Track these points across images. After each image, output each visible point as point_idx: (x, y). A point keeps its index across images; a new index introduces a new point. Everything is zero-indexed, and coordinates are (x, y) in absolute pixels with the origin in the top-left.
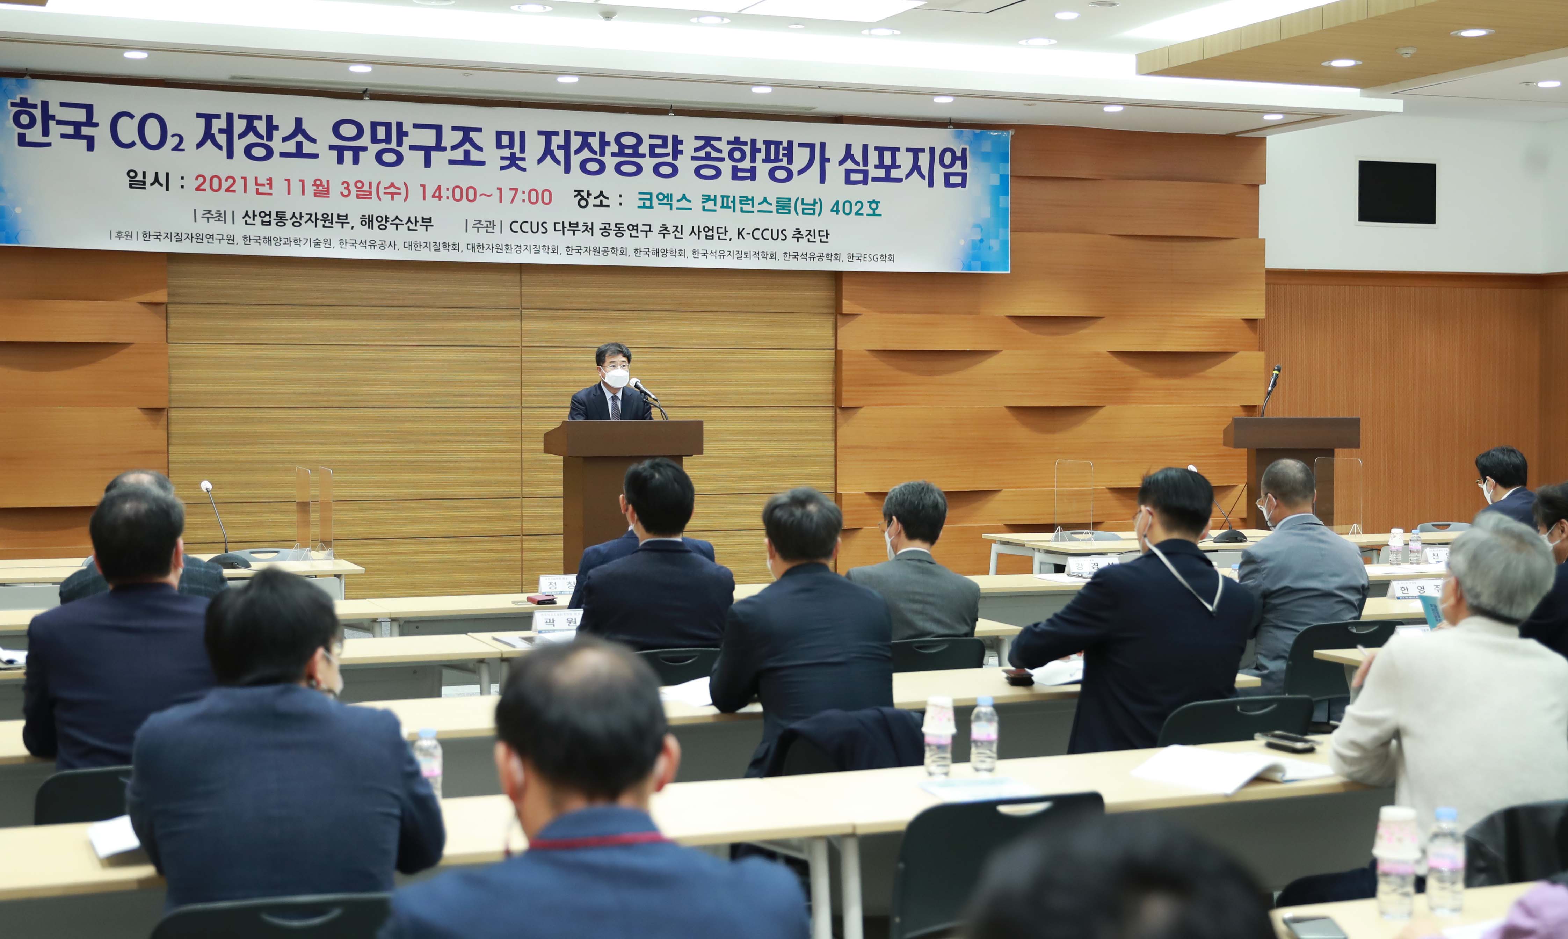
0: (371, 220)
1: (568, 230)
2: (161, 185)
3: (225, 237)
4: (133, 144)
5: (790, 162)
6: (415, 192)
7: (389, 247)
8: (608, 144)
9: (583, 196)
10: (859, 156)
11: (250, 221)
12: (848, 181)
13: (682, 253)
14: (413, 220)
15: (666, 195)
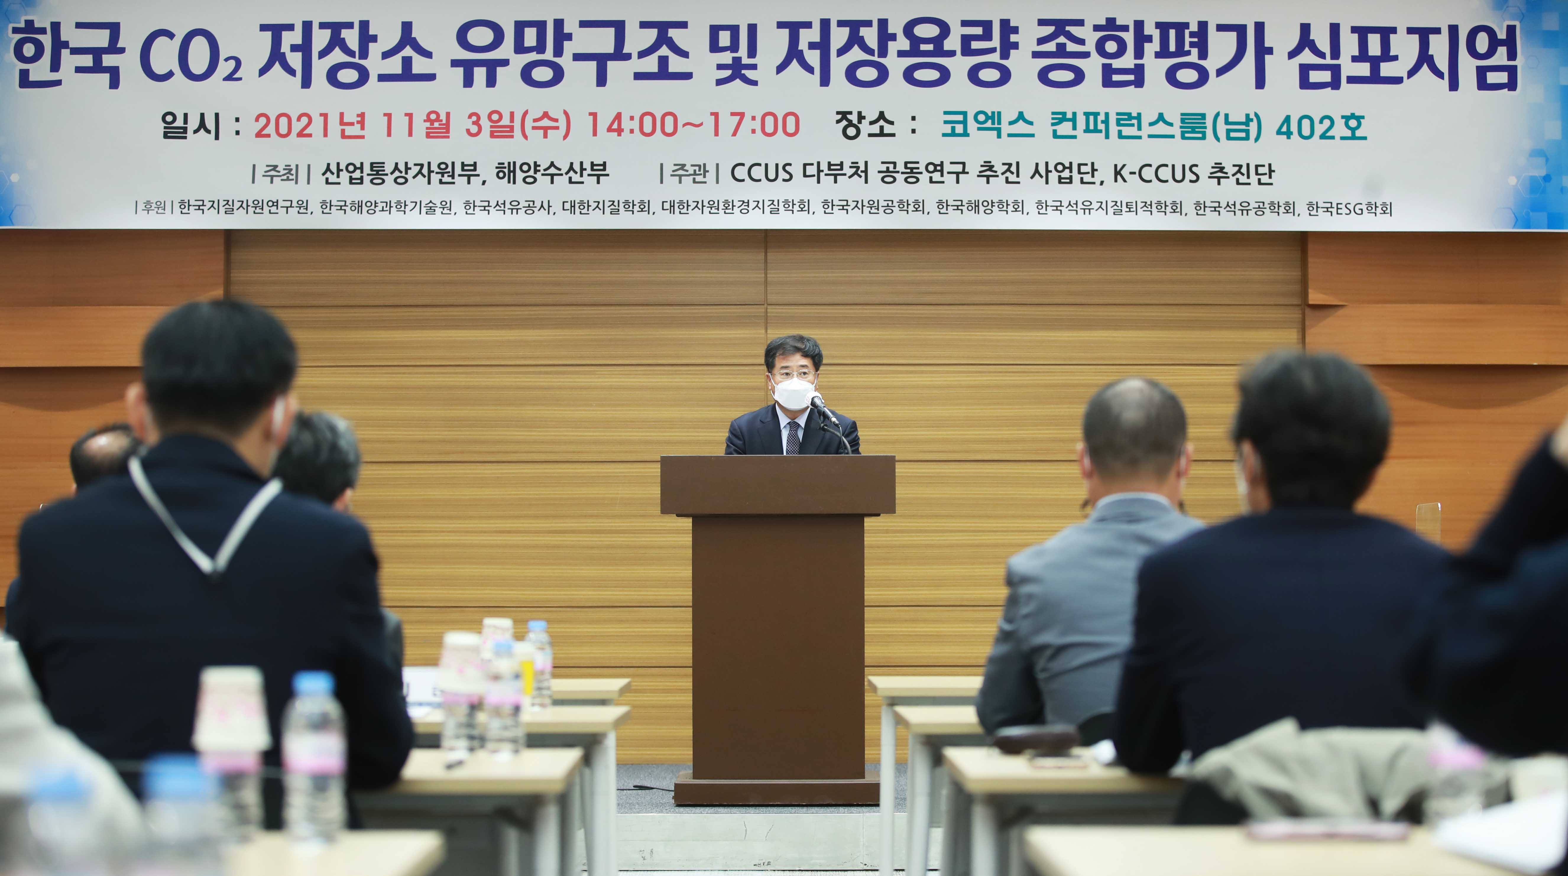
0: (512, 169)
1: (826, 175)
2: (208, 132)
3: (295, 204)
4: (170, 74)
5: (1203, 55)
6: (581, 124)
7: (539, 210)
8: (893, 37)
9: (852, 121)
10: (1323, 43)
11: (333, 178)
12: (1305, 84)
13: (1018, 207)
14: (577, 167)
15: (990, 114)
